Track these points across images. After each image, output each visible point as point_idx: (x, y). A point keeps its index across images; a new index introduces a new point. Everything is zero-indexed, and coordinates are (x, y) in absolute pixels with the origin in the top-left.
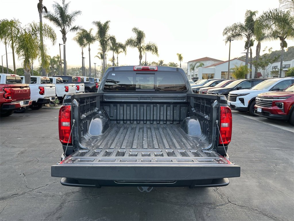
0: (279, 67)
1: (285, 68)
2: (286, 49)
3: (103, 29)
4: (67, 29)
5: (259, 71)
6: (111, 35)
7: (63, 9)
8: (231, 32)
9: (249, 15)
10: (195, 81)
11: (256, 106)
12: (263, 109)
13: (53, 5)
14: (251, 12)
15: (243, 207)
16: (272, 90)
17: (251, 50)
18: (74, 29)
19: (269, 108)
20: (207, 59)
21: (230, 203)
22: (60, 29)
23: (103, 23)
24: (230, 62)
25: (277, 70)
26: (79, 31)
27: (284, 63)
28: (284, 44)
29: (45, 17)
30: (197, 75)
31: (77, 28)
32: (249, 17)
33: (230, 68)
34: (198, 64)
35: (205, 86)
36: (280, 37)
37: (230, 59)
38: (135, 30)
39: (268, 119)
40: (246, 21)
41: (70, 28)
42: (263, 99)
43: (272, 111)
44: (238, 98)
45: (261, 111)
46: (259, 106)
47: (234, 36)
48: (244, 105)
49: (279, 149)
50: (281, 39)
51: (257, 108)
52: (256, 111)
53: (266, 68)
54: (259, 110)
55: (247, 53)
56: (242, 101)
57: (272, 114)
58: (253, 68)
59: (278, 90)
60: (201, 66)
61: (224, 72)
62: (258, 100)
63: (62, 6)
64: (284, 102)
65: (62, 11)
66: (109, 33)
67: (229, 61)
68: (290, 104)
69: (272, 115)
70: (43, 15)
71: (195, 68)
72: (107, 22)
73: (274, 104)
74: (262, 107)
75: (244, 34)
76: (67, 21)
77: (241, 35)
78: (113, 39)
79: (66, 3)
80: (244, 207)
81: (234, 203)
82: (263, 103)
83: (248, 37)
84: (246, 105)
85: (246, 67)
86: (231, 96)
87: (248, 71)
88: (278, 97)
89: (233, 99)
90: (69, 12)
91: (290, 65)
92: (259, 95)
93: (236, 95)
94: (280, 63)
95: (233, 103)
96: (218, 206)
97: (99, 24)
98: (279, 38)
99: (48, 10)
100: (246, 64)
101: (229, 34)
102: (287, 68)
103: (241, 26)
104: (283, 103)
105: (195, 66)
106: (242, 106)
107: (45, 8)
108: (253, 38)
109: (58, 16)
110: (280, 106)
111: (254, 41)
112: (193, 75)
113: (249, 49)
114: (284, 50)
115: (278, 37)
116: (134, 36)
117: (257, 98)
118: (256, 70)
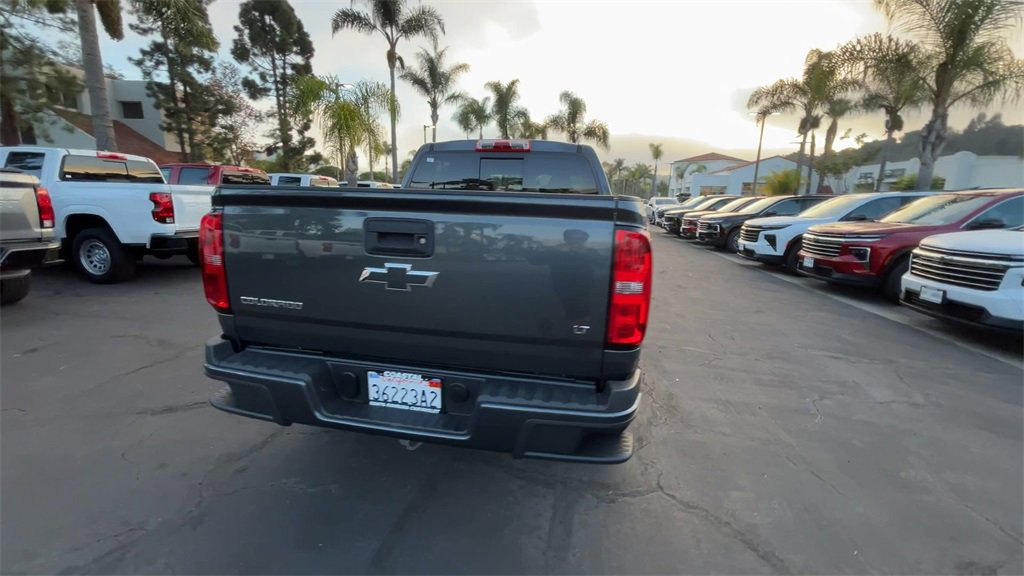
0: (876, 175)
1: (890, 176)
2: (898, 135)
3: (504, 96)
4: (440, 98)
5: (826, 183)
6: (520, 109)
7: (436, 61)
8: (769, 98)
9: (815, 59)
10: (684, 200)
11: (802, 253)
12: (816, 261)
13: (417, 54)
14: (820, 53)
15: (693, 507)
16: (847, 218)
17: (813, 137)
18: (453, 97)
19: (834, 259)
20: (713, 157)
21: (660, 493)
22: (428, 99)
23: (505, 84)
24: (760, 164)
25: (870, 181)
26: (460, 102)
27: (890, 166)
28: (895, 124)
29: (401, 77)
30: (688, 188)
31: (458, 96)
32: (815, 63)
33: (758, 176)
34: (694, 167)
35: (696, 209)
36: (886, 107)
37: (761, 158)
38: (566, 96)
39: (829, 282)
40: (806, 73)
41: (446, 97)
42: (821, 238)
43: (837, 266)
44: (762, 235)
45: (811, 265)
46: (810, 255)
47: (775, 107)
48: (776, 250)
49: (840, 355)
50: (888, 112)
51: (804, 257)
52: (801, 264)
53: (844, 176)
54: (808, 263)
55: (803, 145)
56: (772, 240)
57: (838, 272)
58: (815, 177)
59: (861, 219)
60: (699, 170)
61: (749, 184)
62: (809, 240)
63: (433, 54)
64: (871, 247)
65: (432, 66)
66: (517, 104)
67: (758, 161)
68: (888, 251)
69: (836, 275)
70: (397, 74)
71: (686, 175)
72: (513, 83)
73: (845, 249)
74: (818, 257)
75: (799, 102)
76: (441, 84)
77: (793, 104)
78: (523, 114)
79: (439, 49)
80: (695, 508)
81: (671, 493)
82: (819, 246)
83: (809, 108)
84: (780, 251)
85: (798, 172)
86: (747, 231)
87: (802, 182)
88: (858, 235)
89: (753, 235)
90: (445, 66)
91: (903, 170)
92: (810, 228)
93: (760, 227)
94: (879, 166)
95: (750, 245)
96: (624, 495)
97: (496, 88)
98: (883, 110)
99: (406, 64)
100: (799, 166)
101: (765, 103)
102: (896, 176)
103: (795, 86)
104: (869, 249)
105: (685, 170)
106: (770, 251)
107: (400, 59)
108: (819, 111)
109: (425, 75)
110: (861, 255)
111: (822, 117)
112: (680, 189)
113: (810, 134)
114: (895, 140)
115: (882, 106)
116: (564, 109)
117: (805, 235)
118: (822, 180)
